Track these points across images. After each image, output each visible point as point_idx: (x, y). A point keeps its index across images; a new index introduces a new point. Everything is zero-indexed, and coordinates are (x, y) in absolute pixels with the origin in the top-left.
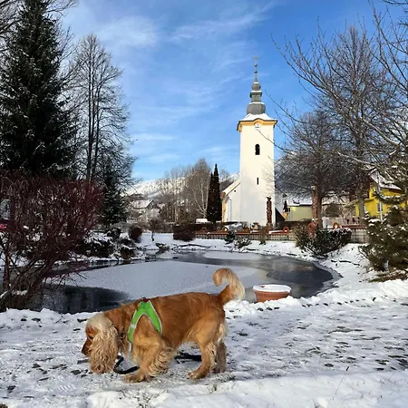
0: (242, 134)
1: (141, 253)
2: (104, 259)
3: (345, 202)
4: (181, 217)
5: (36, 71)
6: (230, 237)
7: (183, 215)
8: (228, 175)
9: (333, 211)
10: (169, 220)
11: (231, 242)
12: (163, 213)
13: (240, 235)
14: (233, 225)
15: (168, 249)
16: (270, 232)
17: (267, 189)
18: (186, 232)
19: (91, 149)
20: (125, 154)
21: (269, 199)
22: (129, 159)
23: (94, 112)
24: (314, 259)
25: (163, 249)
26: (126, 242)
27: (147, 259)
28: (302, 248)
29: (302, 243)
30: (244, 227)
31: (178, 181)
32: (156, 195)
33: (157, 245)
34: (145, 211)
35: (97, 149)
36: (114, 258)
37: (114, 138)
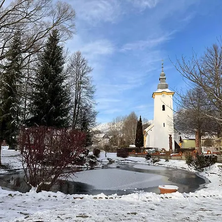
0: (155, 99)
1: (100, 163)
2: (81, 166)
3: (215, 138)
4: (121, 144)
5: (53, 72)
6: (148, 157)
7: (123, 142)
8: (147, 121)
9: (208, 143)
10: (114, 145)
11: (149, 159)
12: (111, 141)
13: (154, 155)
14: (150, 150)
15: (114, 162)
16: (171, 155)
17: (169, 130)
18: (124, 152)
19: (76, 108)
20: (93, 110)
21: (170, 135)
22: (94, 113)
23: (78, 89)
24: (196, 171)
25: (111, 162)
26: (92, 157)
27: (103, 167)
28: (189, 165)
29: (189, 162)
30: (156, 150)
31: (120, 124)
32: (107, 131)
33: (108, 159)
34: (102, 140)
35: (79, 107)
36: (86, 166)
37: (88, 102)
